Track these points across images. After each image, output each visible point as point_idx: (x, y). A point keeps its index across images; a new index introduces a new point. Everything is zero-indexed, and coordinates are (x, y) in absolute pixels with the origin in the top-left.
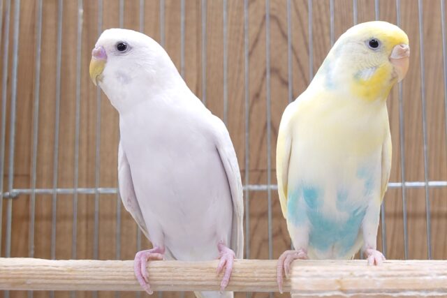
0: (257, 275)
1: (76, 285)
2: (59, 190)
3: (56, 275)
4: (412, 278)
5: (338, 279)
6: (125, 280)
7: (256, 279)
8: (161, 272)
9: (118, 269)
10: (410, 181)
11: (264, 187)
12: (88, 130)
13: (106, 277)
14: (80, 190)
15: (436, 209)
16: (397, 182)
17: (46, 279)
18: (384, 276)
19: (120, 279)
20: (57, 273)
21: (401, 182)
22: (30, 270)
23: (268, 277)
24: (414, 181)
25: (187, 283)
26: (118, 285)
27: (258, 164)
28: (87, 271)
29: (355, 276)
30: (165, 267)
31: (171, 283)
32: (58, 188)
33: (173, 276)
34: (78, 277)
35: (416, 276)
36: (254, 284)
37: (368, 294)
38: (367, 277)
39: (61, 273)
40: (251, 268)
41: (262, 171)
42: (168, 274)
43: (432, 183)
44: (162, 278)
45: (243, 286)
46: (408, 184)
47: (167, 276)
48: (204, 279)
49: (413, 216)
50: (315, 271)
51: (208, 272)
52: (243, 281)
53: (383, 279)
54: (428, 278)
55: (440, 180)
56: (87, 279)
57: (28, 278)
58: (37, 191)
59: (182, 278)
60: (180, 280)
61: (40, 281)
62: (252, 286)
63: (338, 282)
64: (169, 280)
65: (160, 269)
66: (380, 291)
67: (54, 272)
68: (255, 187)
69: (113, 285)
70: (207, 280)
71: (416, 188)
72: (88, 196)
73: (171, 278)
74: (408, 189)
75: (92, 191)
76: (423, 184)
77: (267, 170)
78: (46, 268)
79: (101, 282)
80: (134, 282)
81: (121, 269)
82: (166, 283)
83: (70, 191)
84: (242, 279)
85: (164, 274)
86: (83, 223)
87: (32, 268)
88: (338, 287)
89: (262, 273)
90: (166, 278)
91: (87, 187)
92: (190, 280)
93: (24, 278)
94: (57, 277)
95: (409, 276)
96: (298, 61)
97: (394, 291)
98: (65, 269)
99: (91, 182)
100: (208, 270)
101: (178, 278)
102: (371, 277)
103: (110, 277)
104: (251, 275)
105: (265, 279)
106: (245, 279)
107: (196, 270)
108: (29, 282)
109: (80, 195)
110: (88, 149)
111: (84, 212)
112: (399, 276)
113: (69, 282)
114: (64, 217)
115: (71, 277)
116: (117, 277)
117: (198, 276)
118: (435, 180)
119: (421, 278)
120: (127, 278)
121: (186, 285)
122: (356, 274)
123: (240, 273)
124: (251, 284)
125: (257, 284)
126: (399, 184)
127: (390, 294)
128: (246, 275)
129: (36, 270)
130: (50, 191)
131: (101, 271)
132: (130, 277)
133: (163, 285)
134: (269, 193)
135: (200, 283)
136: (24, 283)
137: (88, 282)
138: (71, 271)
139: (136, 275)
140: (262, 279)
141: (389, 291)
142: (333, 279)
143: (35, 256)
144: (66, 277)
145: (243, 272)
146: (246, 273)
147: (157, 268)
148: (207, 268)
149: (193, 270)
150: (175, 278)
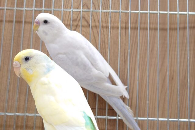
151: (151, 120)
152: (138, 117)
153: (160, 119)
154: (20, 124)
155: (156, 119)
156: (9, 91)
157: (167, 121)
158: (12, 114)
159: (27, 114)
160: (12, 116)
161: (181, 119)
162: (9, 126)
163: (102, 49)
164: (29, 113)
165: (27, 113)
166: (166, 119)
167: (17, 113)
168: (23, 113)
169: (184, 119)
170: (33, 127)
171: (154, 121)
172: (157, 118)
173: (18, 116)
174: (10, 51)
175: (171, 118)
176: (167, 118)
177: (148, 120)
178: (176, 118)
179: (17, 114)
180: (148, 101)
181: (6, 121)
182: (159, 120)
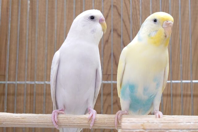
0: (106, 121)
1: (25, 125)
2: (18, 82)
3: (16, 120)
4: (175, 124)
5: (142, 124)
6: (47, 123)
7: (106, 123)
8: (63, 119)
9: (44, 118)
10: (174, 80)
11: (110, 82)
12: (31, 55)
13: (38, 122)
14: (27, 82)
15: (185, 93)
17: (12, 122)
18: (162, 123)
19: (45, 123)
20: (17, 119)
21: (170, 80)
22: (5, 118)
23: (111, 122)
24: (176, 80)
25: (75, 125)
26: (44, 125)
27: (107, 72)
28: (30, 119)
29: (149, 123)
30: (65, 117)
32: (18, 81)
33: (69, 121)
34: (26, 121)
35: (176, 123)
36: (105, 125)
37: (155, 131)
38: (155, 123)
39: (18, 119)
40: (103, 118)
41: (109, 75)
42: (66, 120)
43: (184, 81)
44: (64, 122)
45: (100, 126)
46: (173, 81)
47: (66, 121)
48: (82, 123)
49: (176, 96)
50: (132, 120)
51: (84, 120)
52: (100, 124)
53: (162, 124)
54: (182, 124)
55: (187, 80)
56: (30, 122)
57: (4, 121)
58: (8, 82)
59: (72, 122)
60: (72, 123)
61: (9, 123)
62: (104, 126)
63: (142, 125)
64: (67, 123)
65: (63, 118)
66: (161, 129)
67: (15, 119)
68: (106, 82)
69: (42, 125)
70: (84, 123)
71: (177, 83)
72: (31, 85)
73: (68, 122)
74: (173, 83)
75: (33, 83)
76: (180, 81)
77: (111, 75)
78: (12, 117)
79: (36, 124)
80: (51, 124)
81: (45, 118)
82: (65, 124)
83: (23, 82)
84: (99, 123)
85: (65, 120)
86: (29, 97)
87: (5, 117)
88: (142, 127)
89: (108, 120)
90: (65, 122)
91: (31, 81)
92: (76, 123)
93: (2, 121)
94: (17, 121)
95: (173, 123)
96: (125, 26)
97: (167, 130)
98: (20, 118)
99: (32, 79)
101: (71, 122)
102: (157, 123)
103: (40, 121)
105: (109, 123)
106: (101, 123)
107: (79, 119)
108: (4, 123)
109: (27, 84)
110: (31, 64)
111: (29, 92)
112: (169, 123)
113: (22, 123)
114: (20, 94)
115: (23, 121)
116: (44, 121)
117: (79, 121)
118: (185, 80)
119: (179, 124)
120: (48, 122)
122: (150, 122)
123: (98, 120)
124: (103, 125)
125: (106, 125)
127: (165, 131)
128: (101, 121)
129: (7, 118)
130: (14, 82)
131: (36, 119)
132: (49, 122)
134: (112, 85)
135: (80, 125)
136: (2, 124)
137: (31, 123)
138: (23, 118)
139: (53, 120)
140: (108, 123)
141: (165, 129)
142: (140, 124)
143: (7, 112)
144: (21, 121)
145: (100, 120)
146: (101, 120)
147: (61, 118)
148: (83, 118)
149: (78, 119)
150: (70, 122)
151: (185, 83)
152: (172, 80)
153: (194, 81)
155: (189, 81)
163: (134, 16)
171: (187, 83)
172: (191, 80)
174: (45, 23)
180: (182, 64)
181: (46, 90)
182: (192, 83)
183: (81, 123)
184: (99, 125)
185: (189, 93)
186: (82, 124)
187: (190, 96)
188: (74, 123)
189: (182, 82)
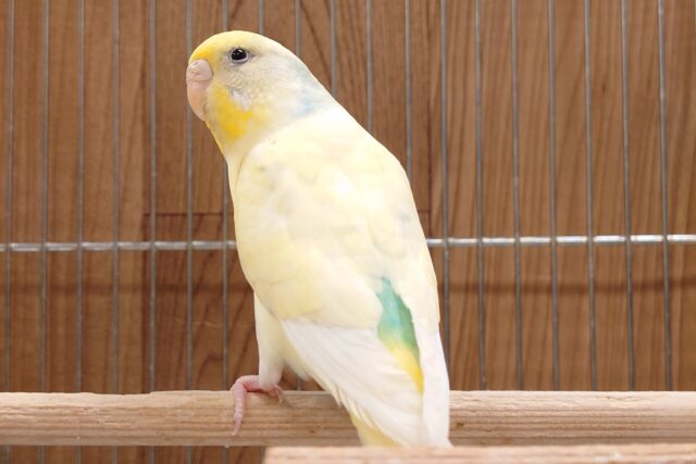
0: (224, 419)
7: (223, 426)
8: (60, 415)
10: (491, 236)
15: (532, 278)
16: (471, 237)
24: (498, 236)
25: (106, 433)
30: (67, 407)
31: (76, 433)
33: (81, 422)
36: (220, 434)
40: (214, 408)
42: (71, 418)
43: (525, 240)
44: (62, 425)
45: (202, 438)
46: (486, 240)
47: (70, 422)
48: (133, 426)
51: (140, 414)
52: (202, 429)
55: (539, 235)
59: (98, 426)
60: (93, 428)
62: (217, 438)
64: (75, 428)
70: (140, 429)
71: (501, 248)
73: (78, 426)
74: (487, 247)
76: (511, 240)
82: (68, 433)
84: (199, 426)
85: (64, 418)
90: (68, 425)
92: (109, 430)
100: (141, 411)
101: (90, 425)
104: (215, 419)
106: (206, 426)
107: (122, 412)
117: (123, 421)
118: (531, 235)
121: (102, 437)
123: (197, 416)
124: (215, 434)
125: (224, 434)
126: (473, 241)
128: (206, 419)
132: (7, 424)
133: (64, 437)
135: (127, 433)
145: (200, 415)
146: (206, 416)
147: (53, 408)
148: (137, 409)
149: (115, 412)
150: (84, 425)
151: (531, 246)
152: (482, 234)
153: (561, 239)
154: (62, 278)
155: (546, 240)
156: (15, 162)
157: (586, 245)
158: (34, 248)
159: (86, 245)
160: (34, 253)
161: (637, 233)
162: (27, 289)
164: (92, 241)
165: (84, 240)
166: (583, 239)
167: (48, 240)
168: (71, 240)
169: (648, 233)
170: (111, 288)
171: (539, 246)
172: (550, 235)
173: (54, 254)
174: (6, 17)
175: (599, 234)
176: (587, 235)
177: (517, 247)
178: (620, 234)
179: (51, 246)
180: (518, 175)
181: (14, 272)
182: (556, 243)
183: (129, 429)
184: (197, 434)
185: (545, 278)
186: (135, 430)
187: (549, 290)
188: (103, 429)
189: (518, 241)
